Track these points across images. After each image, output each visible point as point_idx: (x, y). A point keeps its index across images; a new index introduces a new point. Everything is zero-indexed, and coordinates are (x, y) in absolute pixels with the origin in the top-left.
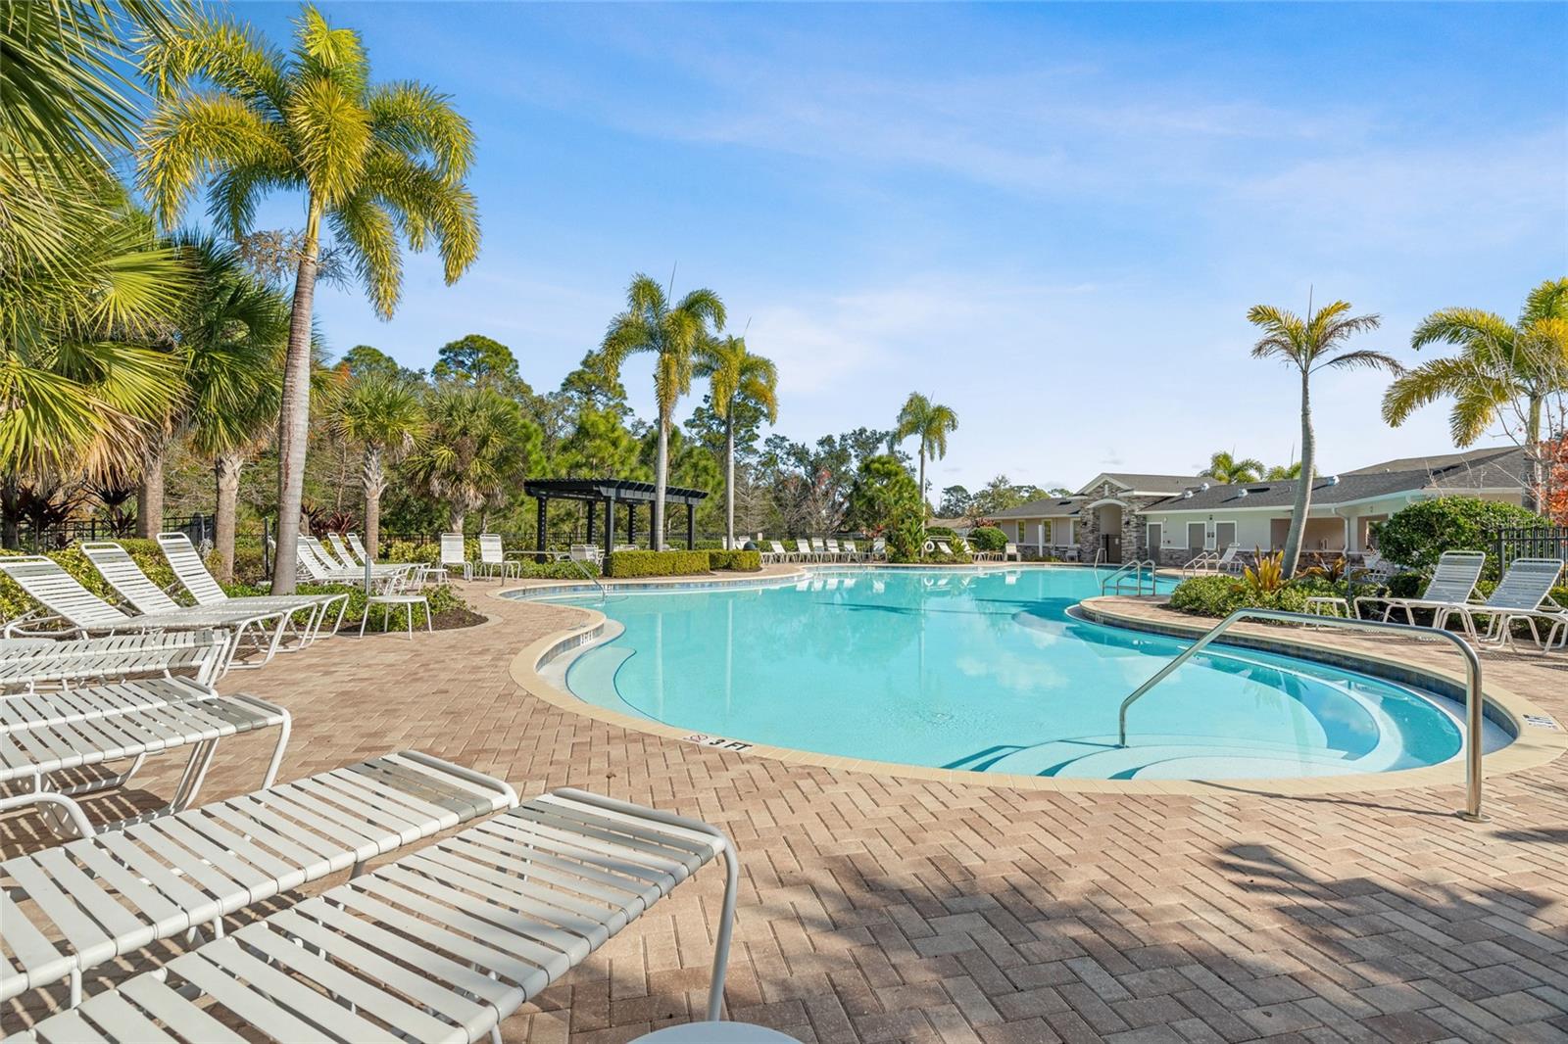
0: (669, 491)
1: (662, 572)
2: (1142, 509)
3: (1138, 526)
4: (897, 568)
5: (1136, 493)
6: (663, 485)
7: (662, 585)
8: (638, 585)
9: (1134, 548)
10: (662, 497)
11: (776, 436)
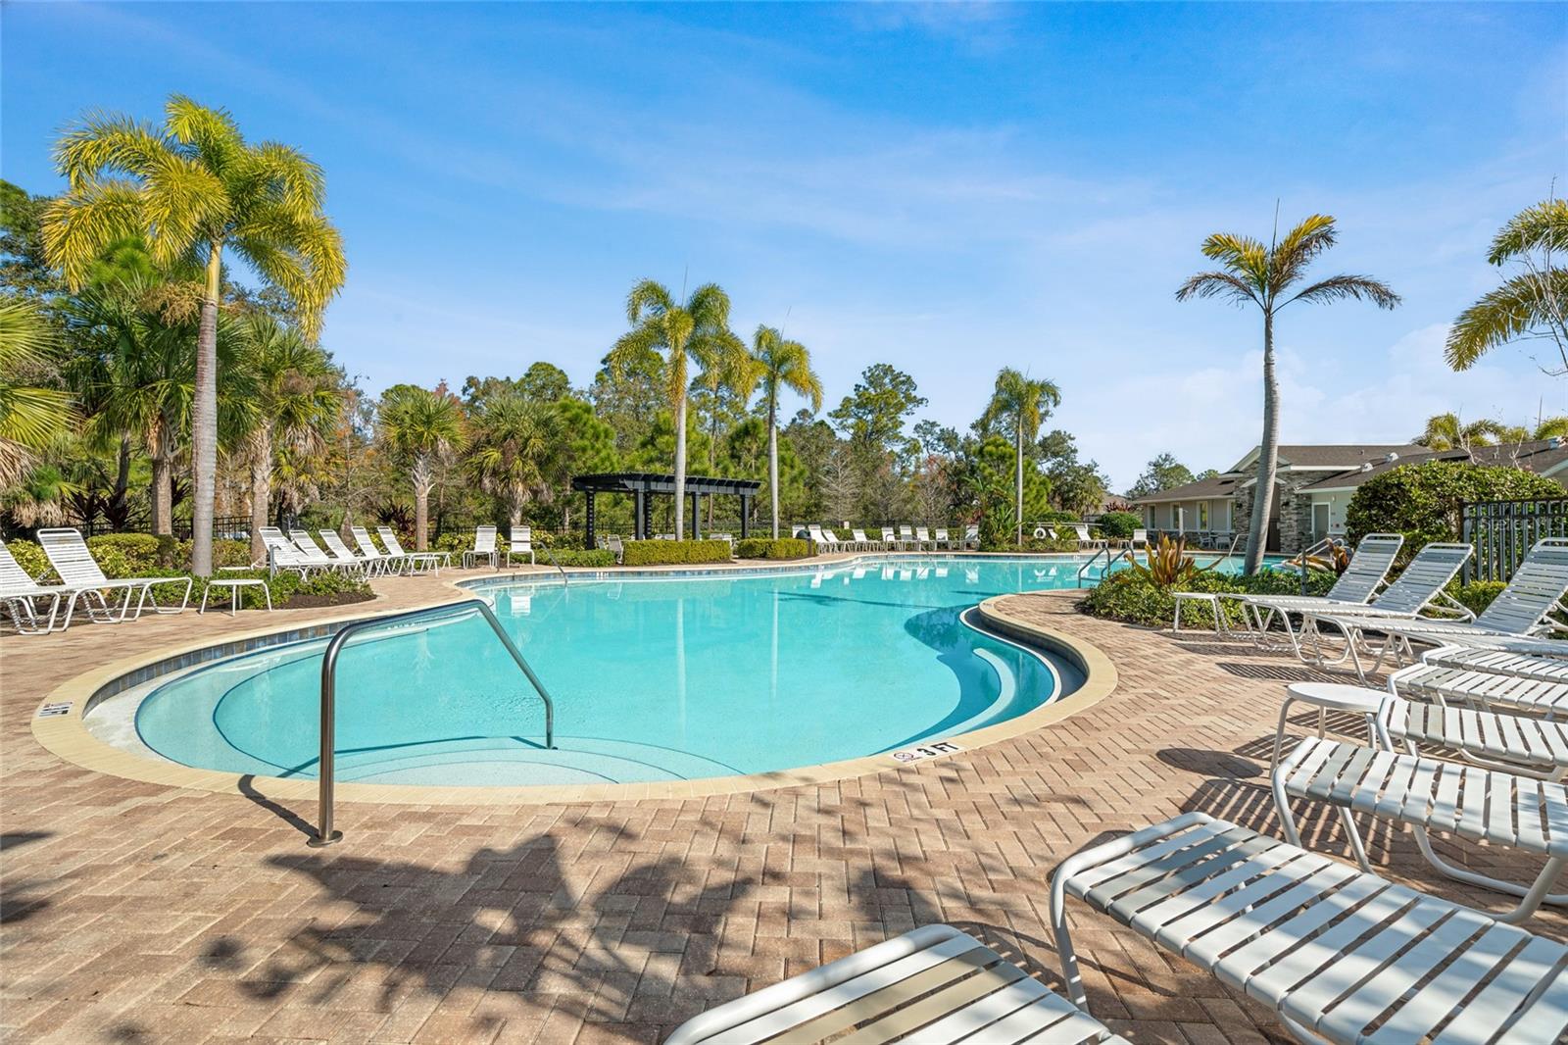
0: (689, 481)
1: (674, 560)
2: (1305, 487)
3: (1299, 507)
4: (989, 557)
5: (1293, 468)
6: (681, 477)
7: (656, 573)
8: (632, 573)
9: (1294, 533)
10: (681, 486)
11: (926, 422)
